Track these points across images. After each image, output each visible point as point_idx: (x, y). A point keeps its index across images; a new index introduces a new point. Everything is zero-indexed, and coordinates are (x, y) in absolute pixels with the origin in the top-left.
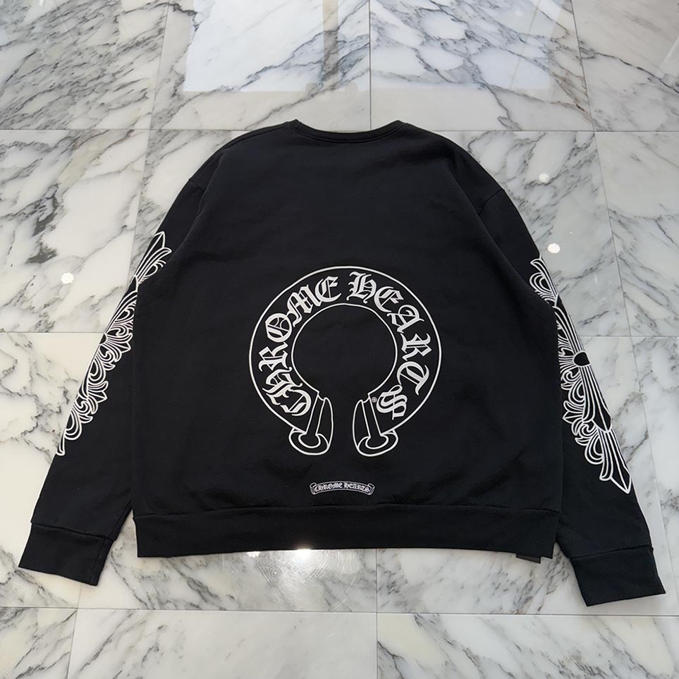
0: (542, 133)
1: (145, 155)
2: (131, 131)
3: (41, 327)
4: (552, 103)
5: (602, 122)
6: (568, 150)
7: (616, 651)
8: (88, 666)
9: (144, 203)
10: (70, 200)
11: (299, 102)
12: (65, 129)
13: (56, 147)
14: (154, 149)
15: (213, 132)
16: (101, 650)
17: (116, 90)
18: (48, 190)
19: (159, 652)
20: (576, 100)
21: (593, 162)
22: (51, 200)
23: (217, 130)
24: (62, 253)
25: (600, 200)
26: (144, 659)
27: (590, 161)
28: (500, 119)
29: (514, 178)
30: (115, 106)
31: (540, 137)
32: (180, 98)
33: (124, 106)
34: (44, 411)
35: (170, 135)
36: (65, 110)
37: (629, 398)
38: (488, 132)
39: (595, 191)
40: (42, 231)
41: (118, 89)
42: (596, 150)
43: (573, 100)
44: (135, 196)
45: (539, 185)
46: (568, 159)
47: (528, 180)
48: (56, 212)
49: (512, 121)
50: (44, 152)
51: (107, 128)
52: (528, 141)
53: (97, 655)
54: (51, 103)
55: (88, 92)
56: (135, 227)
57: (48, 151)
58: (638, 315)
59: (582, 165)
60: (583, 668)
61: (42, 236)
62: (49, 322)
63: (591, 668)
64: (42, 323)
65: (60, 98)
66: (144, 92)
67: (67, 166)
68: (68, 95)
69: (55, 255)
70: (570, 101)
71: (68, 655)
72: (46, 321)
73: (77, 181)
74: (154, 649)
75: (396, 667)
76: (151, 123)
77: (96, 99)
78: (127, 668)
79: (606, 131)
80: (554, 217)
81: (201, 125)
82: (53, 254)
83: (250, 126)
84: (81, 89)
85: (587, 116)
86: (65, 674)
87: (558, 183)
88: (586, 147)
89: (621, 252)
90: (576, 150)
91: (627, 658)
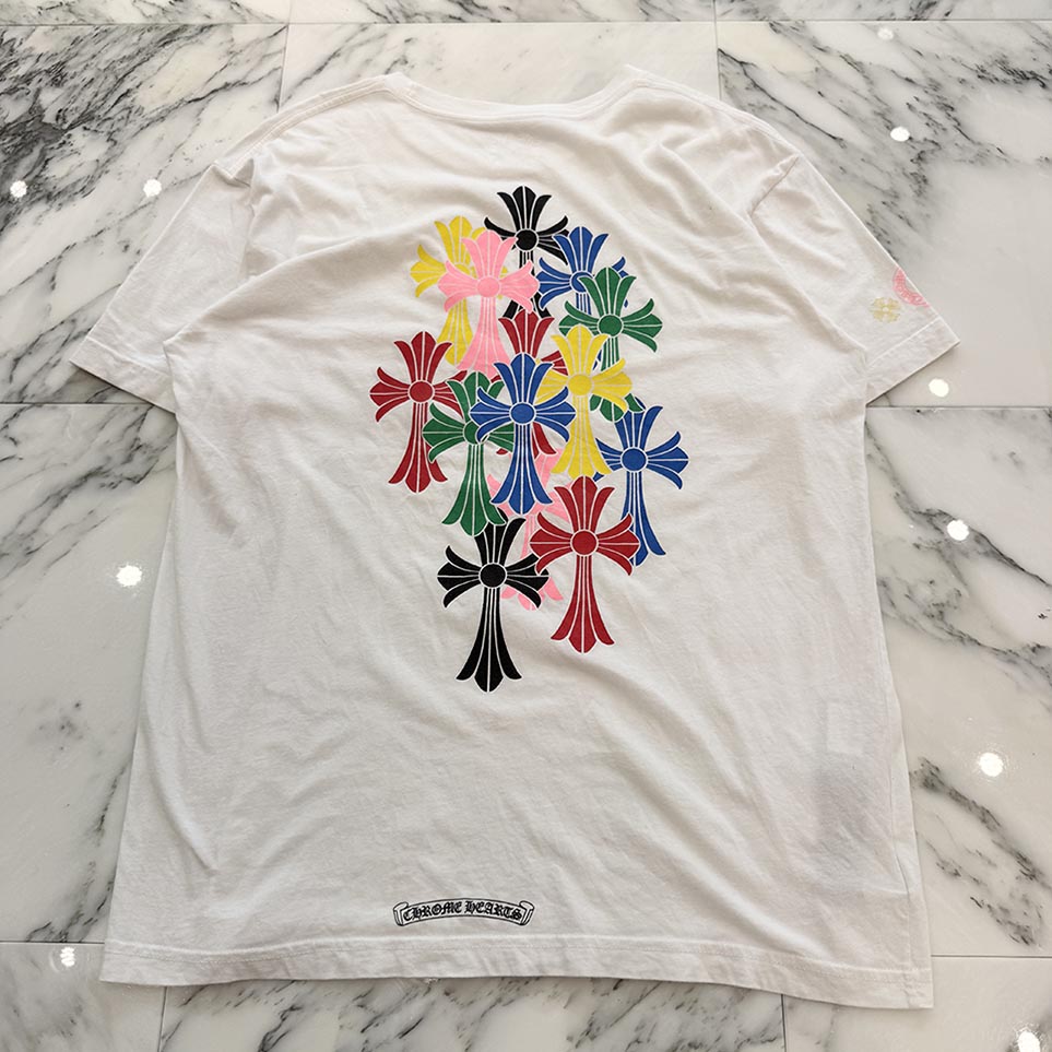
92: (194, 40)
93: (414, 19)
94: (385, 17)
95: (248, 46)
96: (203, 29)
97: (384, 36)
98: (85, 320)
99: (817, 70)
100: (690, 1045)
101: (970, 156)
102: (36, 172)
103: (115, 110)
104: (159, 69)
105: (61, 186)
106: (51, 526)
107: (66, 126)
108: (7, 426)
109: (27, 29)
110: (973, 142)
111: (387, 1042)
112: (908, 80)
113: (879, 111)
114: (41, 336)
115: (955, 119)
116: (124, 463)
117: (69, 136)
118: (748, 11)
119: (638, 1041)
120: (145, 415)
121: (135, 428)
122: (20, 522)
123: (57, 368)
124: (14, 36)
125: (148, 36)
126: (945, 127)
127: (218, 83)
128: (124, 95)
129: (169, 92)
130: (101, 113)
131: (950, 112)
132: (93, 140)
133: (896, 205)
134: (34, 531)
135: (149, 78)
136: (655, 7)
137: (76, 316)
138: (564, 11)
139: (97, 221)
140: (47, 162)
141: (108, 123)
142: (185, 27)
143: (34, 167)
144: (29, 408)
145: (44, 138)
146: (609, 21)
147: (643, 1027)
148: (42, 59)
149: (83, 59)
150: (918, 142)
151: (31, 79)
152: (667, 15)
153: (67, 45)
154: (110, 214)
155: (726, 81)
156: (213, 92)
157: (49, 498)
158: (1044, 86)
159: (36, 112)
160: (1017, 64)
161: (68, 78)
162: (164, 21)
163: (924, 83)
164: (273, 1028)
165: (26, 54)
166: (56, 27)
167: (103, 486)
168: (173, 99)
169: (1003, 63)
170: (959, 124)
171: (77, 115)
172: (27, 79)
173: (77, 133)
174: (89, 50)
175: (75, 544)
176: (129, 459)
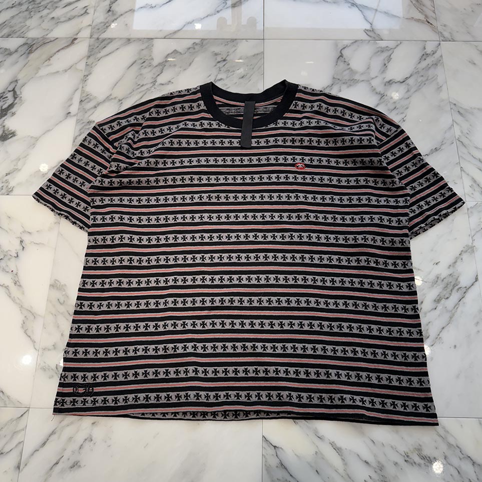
0: (399, 42)
1: (86, 58)
2: (75, 39)
3: (4, 191)
4: (407, 19)
5: (446, 34)
6: (420, 55)
7: (450, 445)
8: (37, 452)
9: (84, 95)
10: (27, 93)
11: (207, 17)
12: (23, 37)
13: (16, 51)
14: (93, 53)
15: (139, 39)
16: (48, 440)
17: (64, 7)
18: (10, 84)
19: (92, 442)
20: (426, 16)
21: (439, 65)
22: (12, 93)
23: (142, 38)
24: (20, 134)
25: (444, 95)
26: (81, 447)
27: (436, 64)
28: (366, 31)
29: (376, 77)
30: (62, 19)
31: (397, 46)
32: (114, 14)
33: (70, 19)
34: (5, 256)
35: (105, 42)
36: (24, 22)
37: (464, 250)
38: (356, 41)
39: (439, 89)
40: (4, 116)
41: (65, 6)
42: (441, 56)
43: (424, 16)
44: (78, 89)
45: (396, 83)
46: (419, 63)
47: (387, 79)
48: (16, 102)
49: (375, 33)
50: (7, 55)
51: (57, 37)
52: (387, 48)
53: (44, 444)
54: (13, 17)
55: (42, 8)
56: (77, 114)
57: (10, 54)
58: (472, 185)
59: (430, 68)
60: (423, 458)
61: (4, 120)
62: (9, 187)
63: (429, 458)
64: (4, 188)
65: (19, 13)
66: (85, 9)
67: (25, 66)
68: (26, 11)
69: (14, 136)
70: (422, 17)
71: (22, 444)
72: (7, 186)
73: (32, 78)
74: (89, 439)
75: (277, 455)
76: (91, 33)
77: (48, 14)
78: (67, 454)
79: (450, 41)
80: (407, 108)
81: (130, 35)
82: (13, 134)
83: (168, 35)
84: (36, 6)
85: (434, 29)
86: (20, 458)
87: (411, 81)
88: (433, 54)
89: (459, 136)
90: (425, 56)
91: (458, 450)
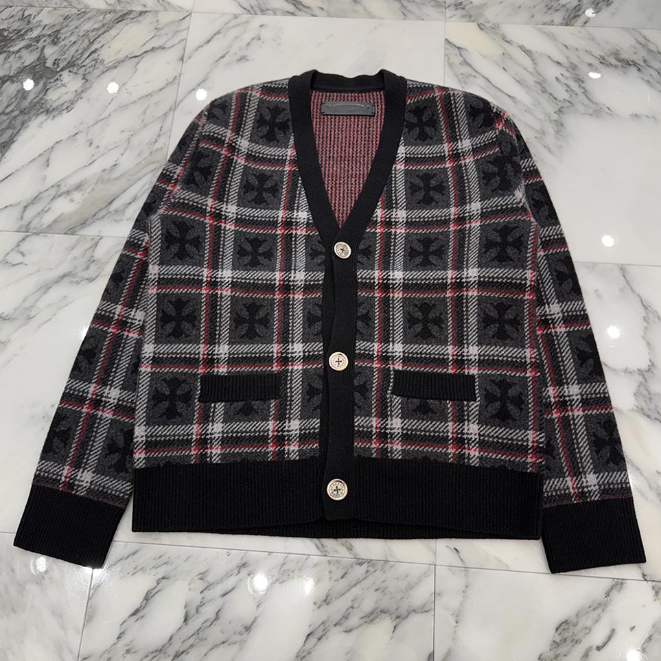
92: (136, 20)
93: (266, 12)
94: (249, 11)
95: (167, 25)
96: (141, 13)
97: (247, 22)
98: (65, 186)
99: (503, 54)
100: (381, 611)
101: (590, 111)
102: (41, 96)
103: (87, 61)
104: (115, 37)
105: (54, 105)
106: (41, 304)
107: (58, 69)
108: (19, 245)
109: (39, 9)
110: (593, 102)
111: (214, 599)
112: (558, 63)
113: (538, 81)
114: (40, 193)
115: (584, 88)
116: (84, 270)
117: (61, 75)
118: (466, 16)
119: (352, 607)
120: (98, 242)
121: (91, 250)
122: (24, 301)
123: (48, 213)
124: (31, 13)
125: (109, 16)
126: (577, 92)
127: (148, 47)
128: (94, 52)
129: (119, 51)
130: (80, 62)
131: (581, 84)
132: (74, 78)
133: (542, 139)
134: (32, 306)
135: (108, 42)
136: (410, 11)
137: (60, 183)
138: (355, 11)
139: (75, 127)
140: (47, 91)
141: (83, 69)
142: (131, 11)
143: (40, 93)
144: (31, 235)
145: (46, 76)
146: (382, 18)
147: (356, 599)
148: (47, 28)
149: (70, 29)
150: (560, 101)
151: (39, 40)
152: (418, 16)
153: (61, 19)
154: (81, 123)
155: (449, 59)
156: (146, 52)
157: (41, 288)
158: (639, 70)
159: (42, 59)
160: (624, 56)
161: (61, 40)
162: (119, 8)
163: (567, 66)
164: (152, 588)
165: (37, 24)
166: (55, 9)
167: (72, 282)
168: (122, 56)
169: (616, 54)
170: (586, 91)
171: (66, 63)
172: (37, 39)
173: (65, 74)
174: (74, 24)
175: (54, 315)
176: (88, 268)
